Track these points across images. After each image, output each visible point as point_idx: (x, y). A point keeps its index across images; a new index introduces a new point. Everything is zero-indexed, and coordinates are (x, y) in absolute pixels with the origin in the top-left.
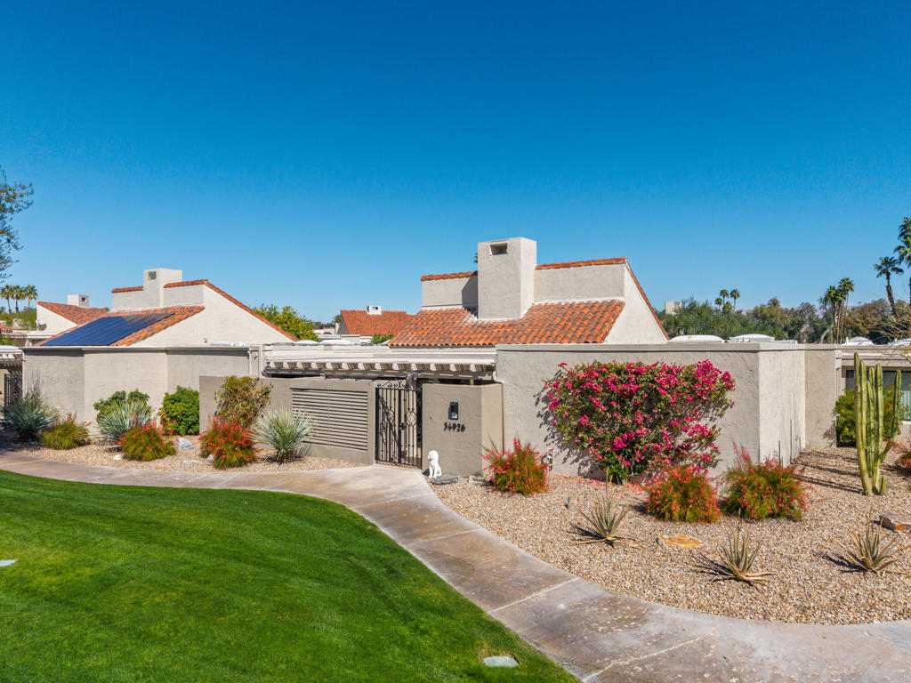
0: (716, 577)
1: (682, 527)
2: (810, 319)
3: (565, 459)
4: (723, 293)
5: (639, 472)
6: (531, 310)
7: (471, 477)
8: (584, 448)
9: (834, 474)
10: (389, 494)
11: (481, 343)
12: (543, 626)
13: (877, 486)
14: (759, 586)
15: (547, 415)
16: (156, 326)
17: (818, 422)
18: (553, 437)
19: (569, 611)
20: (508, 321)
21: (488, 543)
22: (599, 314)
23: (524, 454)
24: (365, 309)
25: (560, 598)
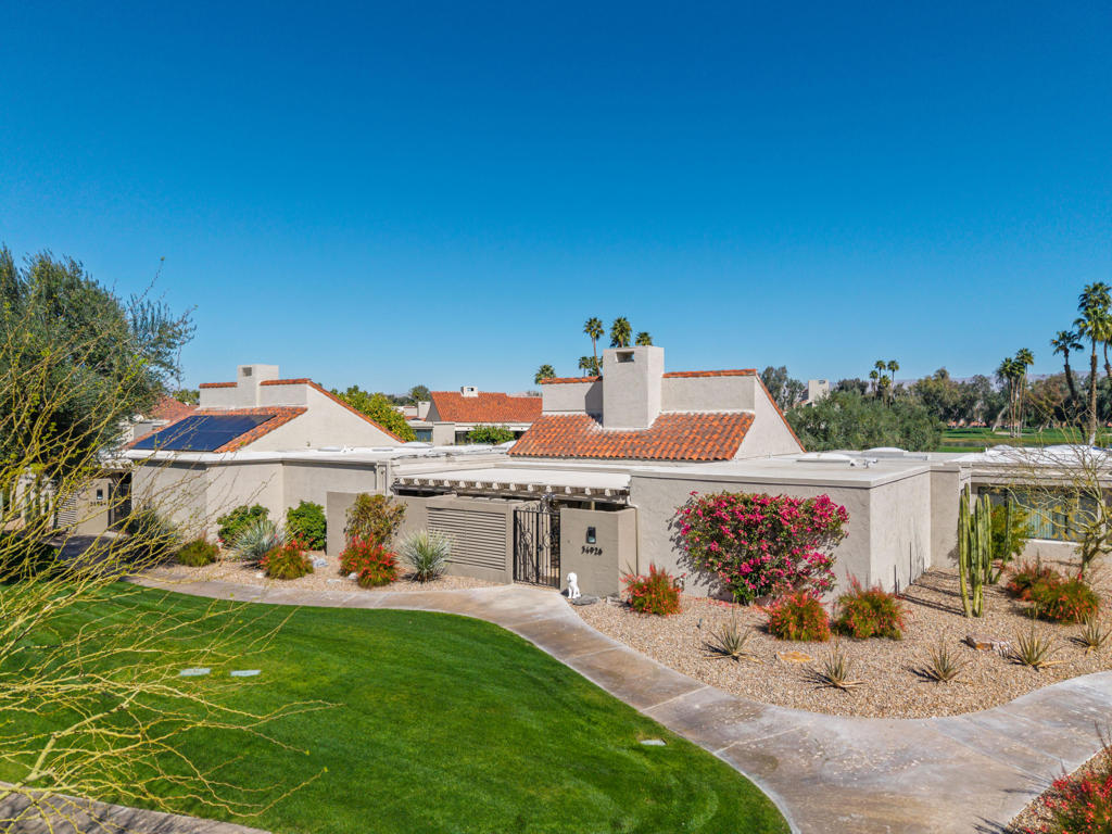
0: (817, 685)
1: (797, 645)
2: (984, 395)
3: (696, 582)
4: (880, 365)
5: (765, 594)
6: (659, 420)
7: (609, 598)
8: (713, 571)
9: (947, 596)
10: (535, 614)
11: (607, 455)
12: (684, 720)
13: (976, 609)
14: (851, 692)
15: (679, 539)
16: (259, 429)
17: (942, 542)
18: (685, 560)
19: (703, 710)
20: (636, 432)
21: (633, 658)
22: (729, 428)
23: (659, 578)
24: (459, 391)
25: (696, 701)
